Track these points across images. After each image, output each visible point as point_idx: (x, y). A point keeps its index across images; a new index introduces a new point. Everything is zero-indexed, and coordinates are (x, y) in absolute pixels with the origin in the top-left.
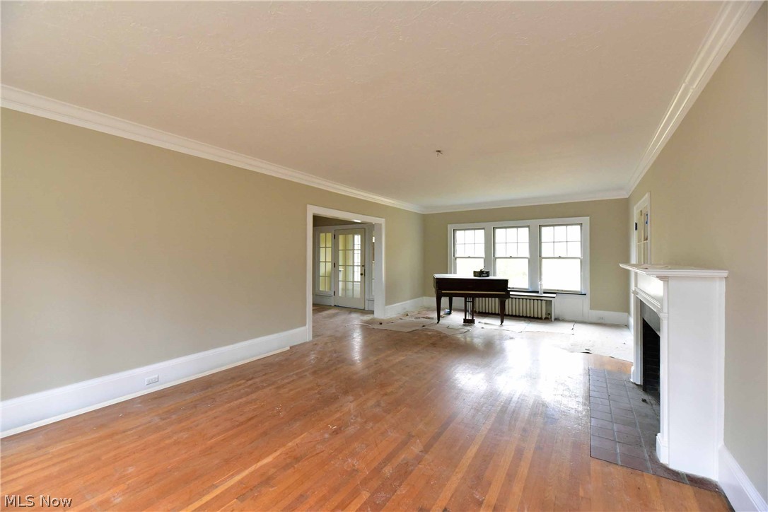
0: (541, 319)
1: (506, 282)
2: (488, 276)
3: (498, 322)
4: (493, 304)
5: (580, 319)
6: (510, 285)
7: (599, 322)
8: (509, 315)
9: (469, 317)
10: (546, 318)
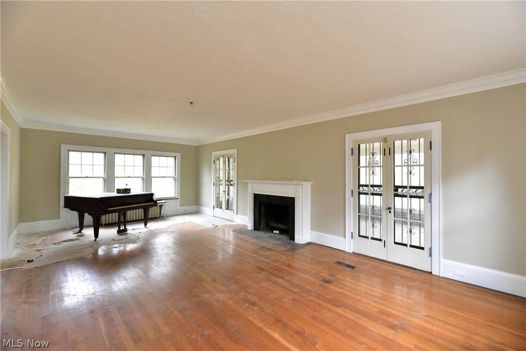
0: (157, 218)
1: (152, 194)
2: (130, 192)
3: (142, 225)
4: (139, 213)
5: (175, 214)
6: (155, 197)
7: (185, 212)
8: (149, 219)
9: (122, 228)
10: (159, 217)
